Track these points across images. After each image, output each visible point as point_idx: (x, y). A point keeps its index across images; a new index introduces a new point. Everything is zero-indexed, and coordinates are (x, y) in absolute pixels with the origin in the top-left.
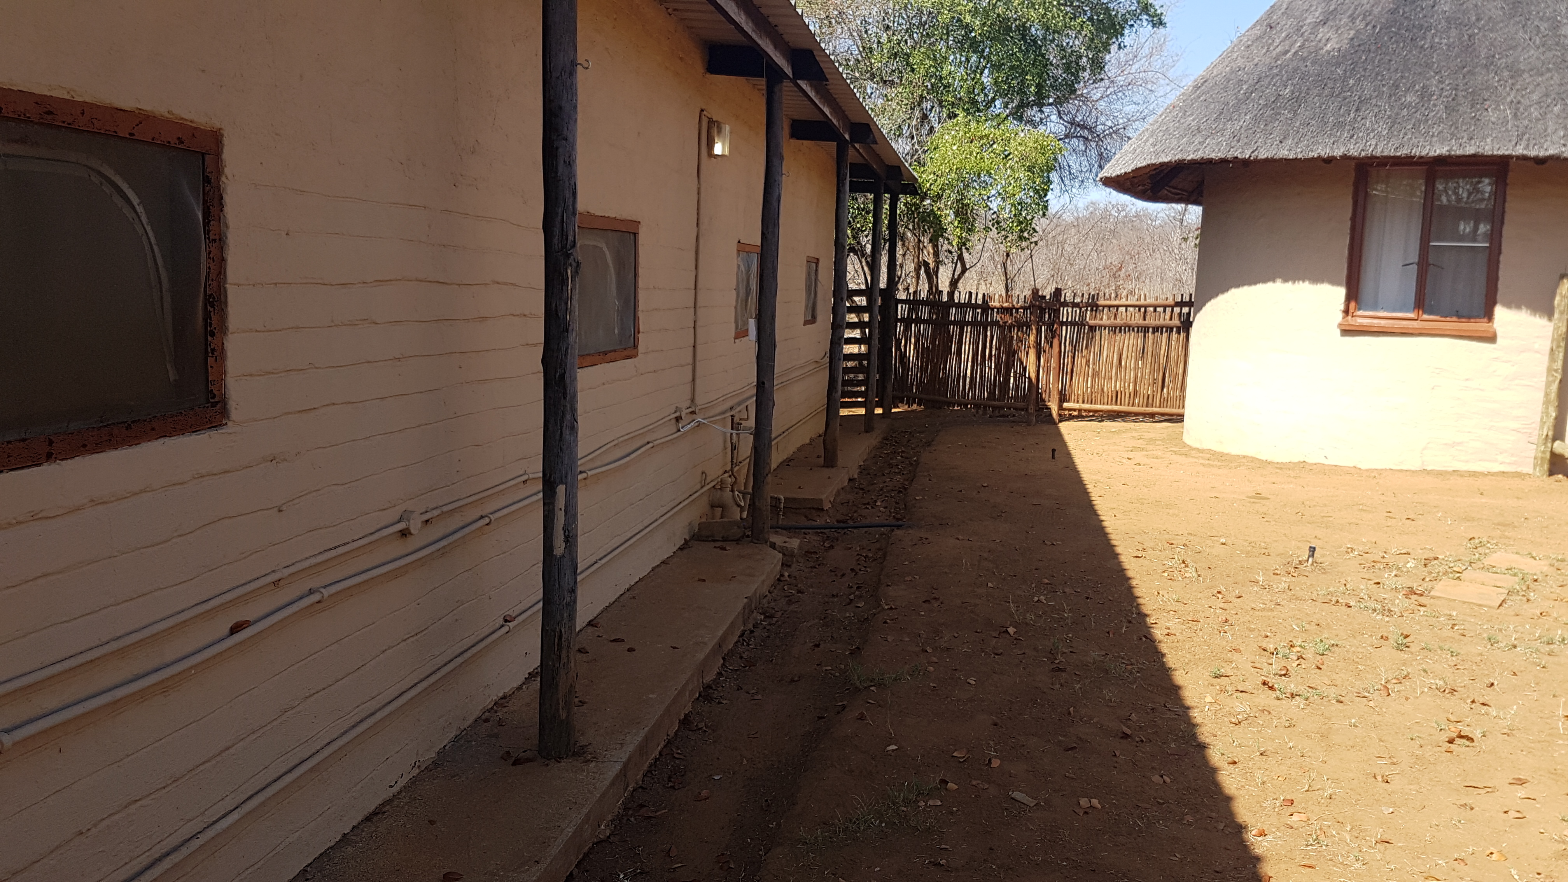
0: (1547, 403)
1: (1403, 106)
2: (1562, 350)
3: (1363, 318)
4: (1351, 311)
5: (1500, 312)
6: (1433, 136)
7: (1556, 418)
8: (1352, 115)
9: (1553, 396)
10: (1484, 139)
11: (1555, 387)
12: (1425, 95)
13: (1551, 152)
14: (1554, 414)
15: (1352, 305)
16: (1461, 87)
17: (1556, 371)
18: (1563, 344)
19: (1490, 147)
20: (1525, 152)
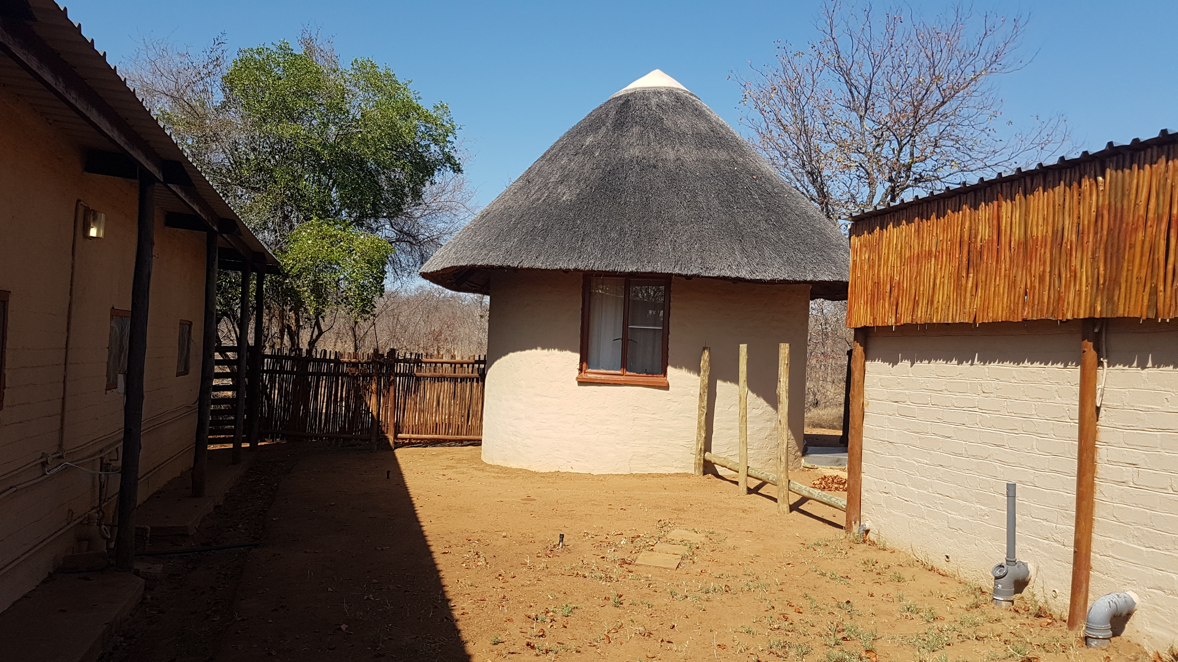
0: (699, 428)
1: (609, 239)
2: (706, 394)
3: (591, 374)
4: (584, 369)
5: (670, 369)
6: (627, 259)
7: (705, 438)
8: (580, 243)
9: (703, 423)
10: (656, 263)
11: (703, 418)
12: (622, 233)
13: (694, 272)
14: (704, 435)
15: (584, 365)
16: (643, 230)
17: (704, 408)
18: (706, 391)
19: (660, 268)
20: (680, 272)
